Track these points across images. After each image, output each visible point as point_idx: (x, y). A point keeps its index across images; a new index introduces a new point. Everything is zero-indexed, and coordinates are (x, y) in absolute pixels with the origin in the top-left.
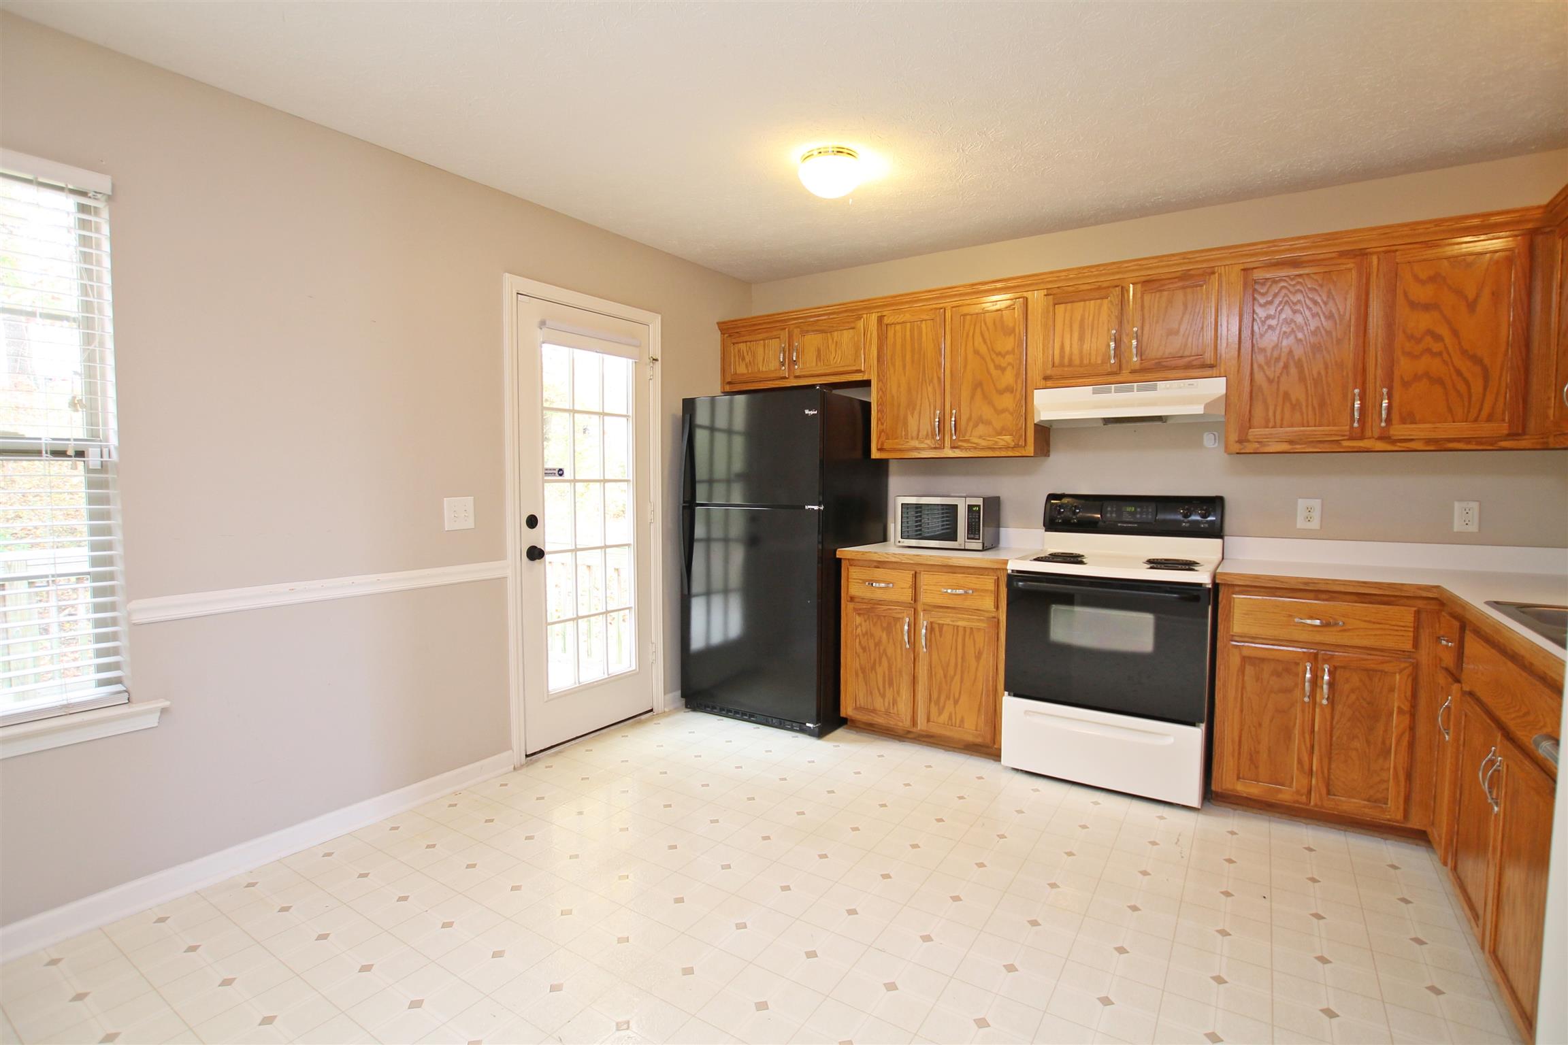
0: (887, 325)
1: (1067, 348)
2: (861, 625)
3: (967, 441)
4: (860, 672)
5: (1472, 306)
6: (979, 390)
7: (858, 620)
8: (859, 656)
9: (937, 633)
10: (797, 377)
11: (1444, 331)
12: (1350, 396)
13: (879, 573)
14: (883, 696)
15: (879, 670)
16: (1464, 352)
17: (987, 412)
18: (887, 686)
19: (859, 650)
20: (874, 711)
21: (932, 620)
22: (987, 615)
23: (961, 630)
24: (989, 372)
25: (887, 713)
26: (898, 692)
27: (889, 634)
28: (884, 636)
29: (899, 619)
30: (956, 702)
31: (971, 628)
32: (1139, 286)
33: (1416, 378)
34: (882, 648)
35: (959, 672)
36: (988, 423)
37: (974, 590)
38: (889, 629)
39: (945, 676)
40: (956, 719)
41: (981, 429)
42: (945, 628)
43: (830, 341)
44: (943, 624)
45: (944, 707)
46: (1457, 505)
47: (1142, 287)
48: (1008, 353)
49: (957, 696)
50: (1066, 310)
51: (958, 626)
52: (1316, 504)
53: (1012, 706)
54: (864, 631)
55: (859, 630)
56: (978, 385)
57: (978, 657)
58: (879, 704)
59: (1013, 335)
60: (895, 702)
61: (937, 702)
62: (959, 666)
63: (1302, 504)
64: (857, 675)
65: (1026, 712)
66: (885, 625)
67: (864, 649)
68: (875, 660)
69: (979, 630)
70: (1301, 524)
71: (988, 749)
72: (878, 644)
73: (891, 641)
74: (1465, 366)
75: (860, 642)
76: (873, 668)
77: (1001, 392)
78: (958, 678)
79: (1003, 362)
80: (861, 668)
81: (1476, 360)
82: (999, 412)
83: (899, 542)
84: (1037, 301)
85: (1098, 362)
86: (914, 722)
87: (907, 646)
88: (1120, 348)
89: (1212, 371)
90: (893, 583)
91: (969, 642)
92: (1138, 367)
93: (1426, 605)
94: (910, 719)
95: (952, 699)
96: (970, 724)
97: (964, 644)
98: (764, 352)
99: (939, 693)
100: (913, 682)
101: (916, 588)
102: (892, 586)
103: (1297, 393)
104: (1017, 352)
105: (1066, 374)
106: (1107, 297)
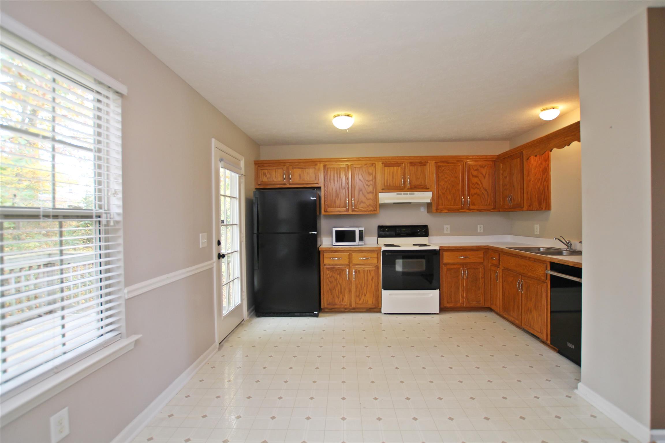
0: (327, 168)
1: (389, 180)
2: (329, 274)
3: (358, 209)
4: (329, 291)
5: (485, 177)
6: (361, 192)
7: (328, 272)
8: (328, 285)
9: (358, 274)
10: (290, 184)
11: (479, 183)
12: (461, 198)
13: (337, 254)
14: (338, 298)
15: (337, 289)
16: (484, 188)
17: (364, 199)
18: (340, 294)
19: (329, 283)
20: (335, 304)
21: (356, 269)
22: (374, 265)
23: (366, 271)
24: (364, 187)
25: (340, 303)
26: (344, 296)
27: (340, 276)
28: (338, 277)
29: (344, 270)
30: (365, 295)
31: (370, 270)
32: (409, 164)
33: (475, 194)
34: (338, 281)
35: (366, 286)
36: (364, 203)
37: (371, 257)
38: (340, 274)
39: (361, 287)
40: (365, 301)
41: (362, 205)
42: (361, 271)
43: (305, 172)
44: (360, 270)
45: (361, 298)
46: (478, 226)
47: (410, 164)
48: (370, 181)
49: (365, 293)
50: (388, 169)
51: (365, 270)
52: (449, 226)
53: (385, 294)
54: (330, 276)
55: (328, 276)
56: (361, 190)
57: (372, 280)
58: (337, 301)
59: (372, 175)
60: (343, 299)
61: (359, 296)
62: (366, 284)
63: (445, 227)
64: (327, 292)
65: (390, 295)
66: (338, 272)
67: (331, 282)
68: (335, 286)
69: (372, 270)
70: (445, 232)
71: (376, 308)
72: (336, 280)
74: (485, 192)
75: (329, 281)
76: (334, 289)
77: (368, 193)
78: (365, 288)
79: (369, 184)
80: (330, 289)
81: (486, 190)
82: (368, 199)
83: (335, 244)
84: (379, 165)
85: (398, 185)
86: (351, 305)
87: (348, 279)
88: (405, 182)
89: (429, 190)
90: (342, 258)
91: (369, 275)
92: (409, 187)
93: (486, 251)
94: (349, 304)
95: (364, 295)
96: (370, 302)
97: (367, 276)
98: (276, 174)
99: (359, 293)
100: (350, 291)
101: (350, 258)
102: (341, 259)
103: (449, 197)
104: (373, 180)
105: (388, 188)
106: (400, 166)
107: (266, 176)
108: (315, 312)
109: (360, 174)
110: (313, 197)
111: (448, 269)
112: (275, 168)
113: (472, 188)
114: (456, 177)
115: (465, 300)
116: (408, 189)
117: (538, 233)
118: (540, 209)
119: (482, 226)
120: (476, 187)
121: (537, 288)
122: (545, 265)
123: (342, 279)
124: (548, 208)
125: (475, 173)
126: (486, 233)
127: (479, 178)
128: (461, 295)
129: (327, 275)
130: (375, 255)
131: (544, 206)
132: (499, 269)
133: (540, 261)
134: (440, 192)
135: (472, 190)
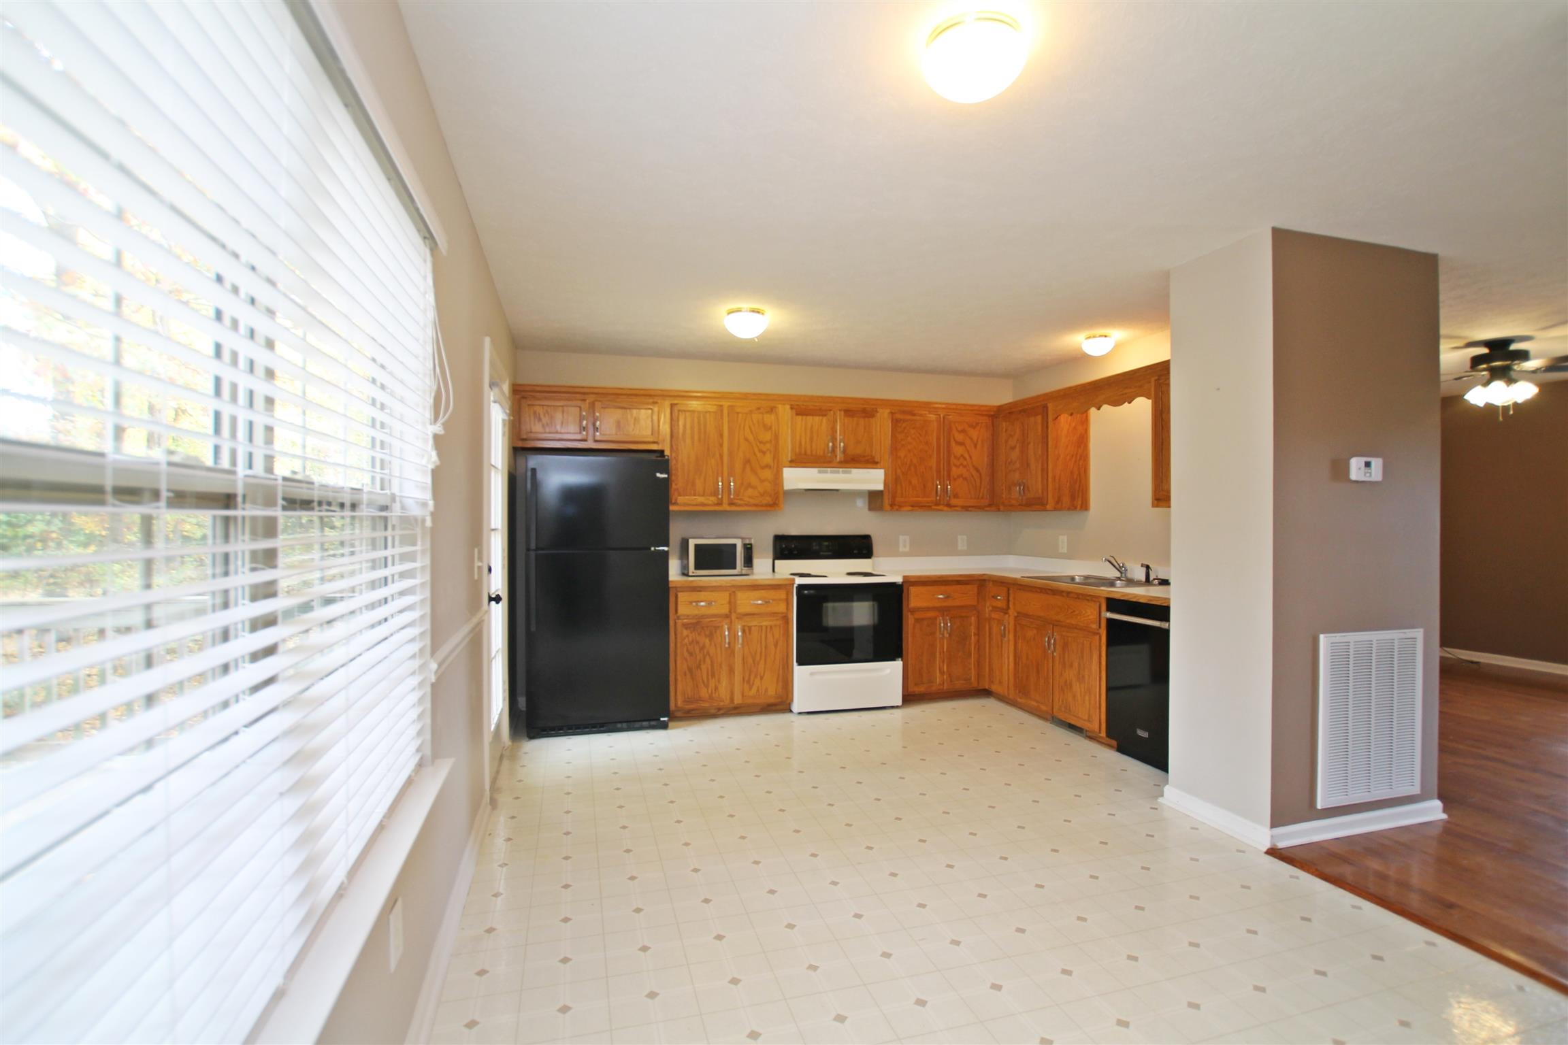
0: (679, 411)
1: (803, 443)
2: (688, 636)
3: (741, 499)
4: (687, 672)
5: (975, 446)
6: (748, 467)
7: (685, 632)
8: (686, 660)
9: (748, 634)
10: (596, 441)
11: (967, 456)
12: (935, 484)
13: (703, 595)
14: (707, 686)
15: (703, 667)
16: (974, 466)
17: (754, 480)
18: (710, 677)
19: (686, 654)
20: (700, 699)
21: (743, 624)
22: (780, 615)
23: (764, 628)
24: (755, 454)
25: (711, 698)
26: (719, 682)
27: (710, 641)
28: (707, 641)
29: (718, 627)
30: (762, 678)
31: (771, 627)
32: (842, 413)
33: (959, 477)
34: (705, 651)
35: (763, 658)
36: (754, 488)
37: (773, 600)
38: (711, 636)
39: (754, 661)
40: (762, 689)
41: (750, 491)
42: (753, 628)
43: (629, 417)
44: (751, 626)
45: (753, 684)
46: (960, 536)
47: (844, 413)
48: (767, 442)
49: (762, 674)
50: (802, 420)
51: (762, 626)
52: (907, 538)
53: (802, 674)
54: (690, 639)
55: (686, 641)
56: (747, 461)
58: (704, 693)
59: (770, 431)
60: (716, 688)
61: (748, 682)
62: (763, 654)
63: (901, 538)
64: (685, 674)
65: (812, 674)
66: (707, 633)
67: (691, 654)
69: (775, 626)
70: (901, 549)
71: (781, 705)
72: (702, 648)
73: (713, 644)
74: (974, 473)
75: (687, 650)
76: (699, 667)
77: (763, 468)
78: (762, 662)
79: (764, 448)
80: (689, 668)
81: (977, 470)
82: (762, 481)
83: (693, 573)
84: (785, 411)
85: (822, 453)
86: (732, 700)
87: (727, 646)
88: (834, 447)
89: (879, 465)
90: (715, 602)
91: (769, 635)
92: (843, 459)
93: (980, 583)
94: (728, 697)
95: (759, 677)
96: (771, 690)
97: (766, 637)
98: (563, 417)
99: (750, 675)
100: (731, 671)
101: (732, 604)
102: (713, 603)
103: (915, 481)
104: (773, 442)
105: (802, 460)
106: (825, 415)
107: (540, 420)
108: (662, 719)
109: (747, 428)
110: (661, 473)
111: (917, 620)
112: (561, 403)
113: (955, 466)
114: (927, 443)
115: (945, 677)
116: (840, 462)
117: (1066, 551)
118: (1073, 508)
119: (965, 537)
120: (962, 464)
121: (1083, 644)
122: (1098, 604)
123: (715, 645)
124: (1085, 506)
125: (960, 437)
126: (973, 550)
127: (966, 447)
128: (940, 670)
129: (685, 638)
130: (782, 594)
131: (1080, 503)
132: (1007, 616)
133: (1088, 598)
134: (899, 471)
135: (954, 469)
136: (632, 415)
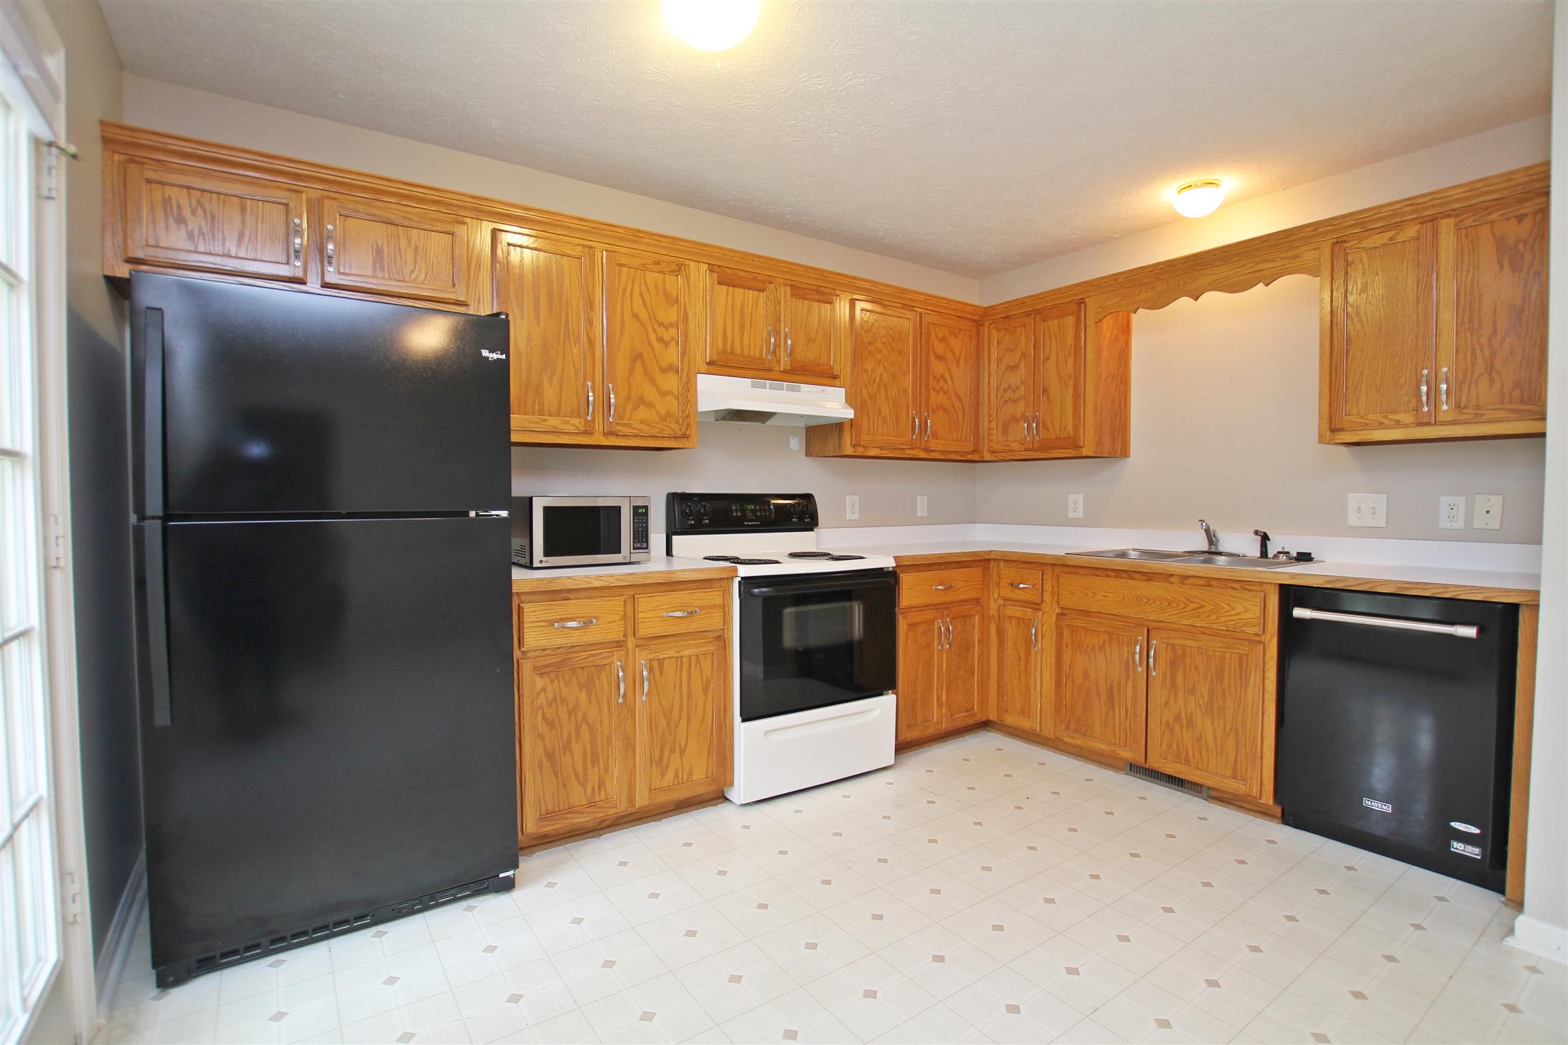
0: (509, 246)
1: (729, 335)
2: (544, 689)
3: (628, 426)
4: (545, 760)
6: (639, 365)
7: (539, 683)
8: (542, 738)
9: (658, 674)
11: (948, 378)
12: (911, 415)
13: (572, 607)
14: (583, 783)
15: (577, 747)
16: (956, 393)
17: (650, 393)
18: (589, 766)
19: (542, 728)
20: (571, 810)
21: (652, 656)
22: (712, 635)
23: (685, 660)
24: (650, 345)
25: (592, 804)
26: (606, 770)
27: (590, 693)
28: (583, 696)
29: (604, 665)
30: (682, 753)
31: (697, 656)
32: (789, 287)
33: (939, 407)
34: (579, 715)
35: (684, 713)
36: (650, 405)
37: (701, 608)
38: (588, 686)
39: (668, 723)
40: (683, 773)
41: (642, 413)
42: (668, 663)
43: (403, 242)
44: (665, 660)
45: (668, 766)
46: (918, 497)
47: (791, 289)
48: (671, 325)
49: (683, 744)
50: (728, 292)
51: (681, 658)
53: (748, 737)
54: (550, 695)
55: (542, 699)
56: (638, 357)
57: (705, 690)
58: (578, 796)
59: (676, 306)
60: (601, 784)
61: (660, 762)
62: (685, 708)
63: (849, 499)
64: (541, 766)
66: (583, 680)
67: (551, 725)
68: (570, 735)
69: (704, 654)
70: (848, 516)
71: (713, 791)
72: (573, 711)
73: (594, 700)
74: (957, 404)
75: (544, 716)
76: (567, 748)
77: (664, 370)
78: (684, 722)
79: (667, 336)
80: (547, 753)
81: (959, 398)
82: (663, 394)
83: (541, 562)
84: (699, 274)
85: (757, 355)
86: (631, 801)
87: (621, 700)
88: (777, 345)
89: (837, 381)
90: (596, 618)
91: (695, 672)
92: (788, 367)
93: (985, 564)
94: (624, 797)
95: (677, 750)
96: (699, 771)
97: (689, 678)
99: (662, 751)
100: (630, 746)
101: (629, 619)
102: (594, 621)
103: (885, 410)
104: (681, 326)
105: (724, 365)
106: (762, 290)
108: (501, 875)
109: (636, 292)
110: (491, 351)
111: (910, 625)
112: (234, 188)
113: (934, 389)
114: (900, 352)
115: (944, 710)
116: (785, 371)
117: (1081, 516)
118: (1113, 452)
119: (925, 498)
120: (942, 389)
122: (1262, 594)
123: (599, 702)
124: (1124, 453)
125: (940, 348)
126: (937, 518)
127: (946, 363)
128: (938, 699)
129: (539, 694)
130: (714, 597)
131: (1120, 445)
132: (1040, 613)
133: (1235, 586)
134: (865, 393)
135: (933, 394)
136: (409, 240)
